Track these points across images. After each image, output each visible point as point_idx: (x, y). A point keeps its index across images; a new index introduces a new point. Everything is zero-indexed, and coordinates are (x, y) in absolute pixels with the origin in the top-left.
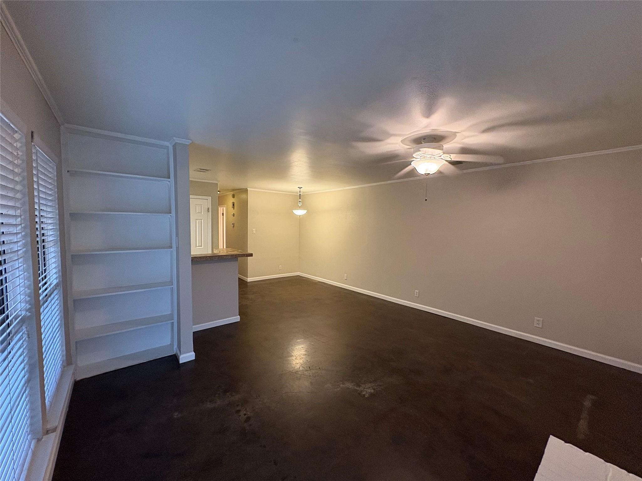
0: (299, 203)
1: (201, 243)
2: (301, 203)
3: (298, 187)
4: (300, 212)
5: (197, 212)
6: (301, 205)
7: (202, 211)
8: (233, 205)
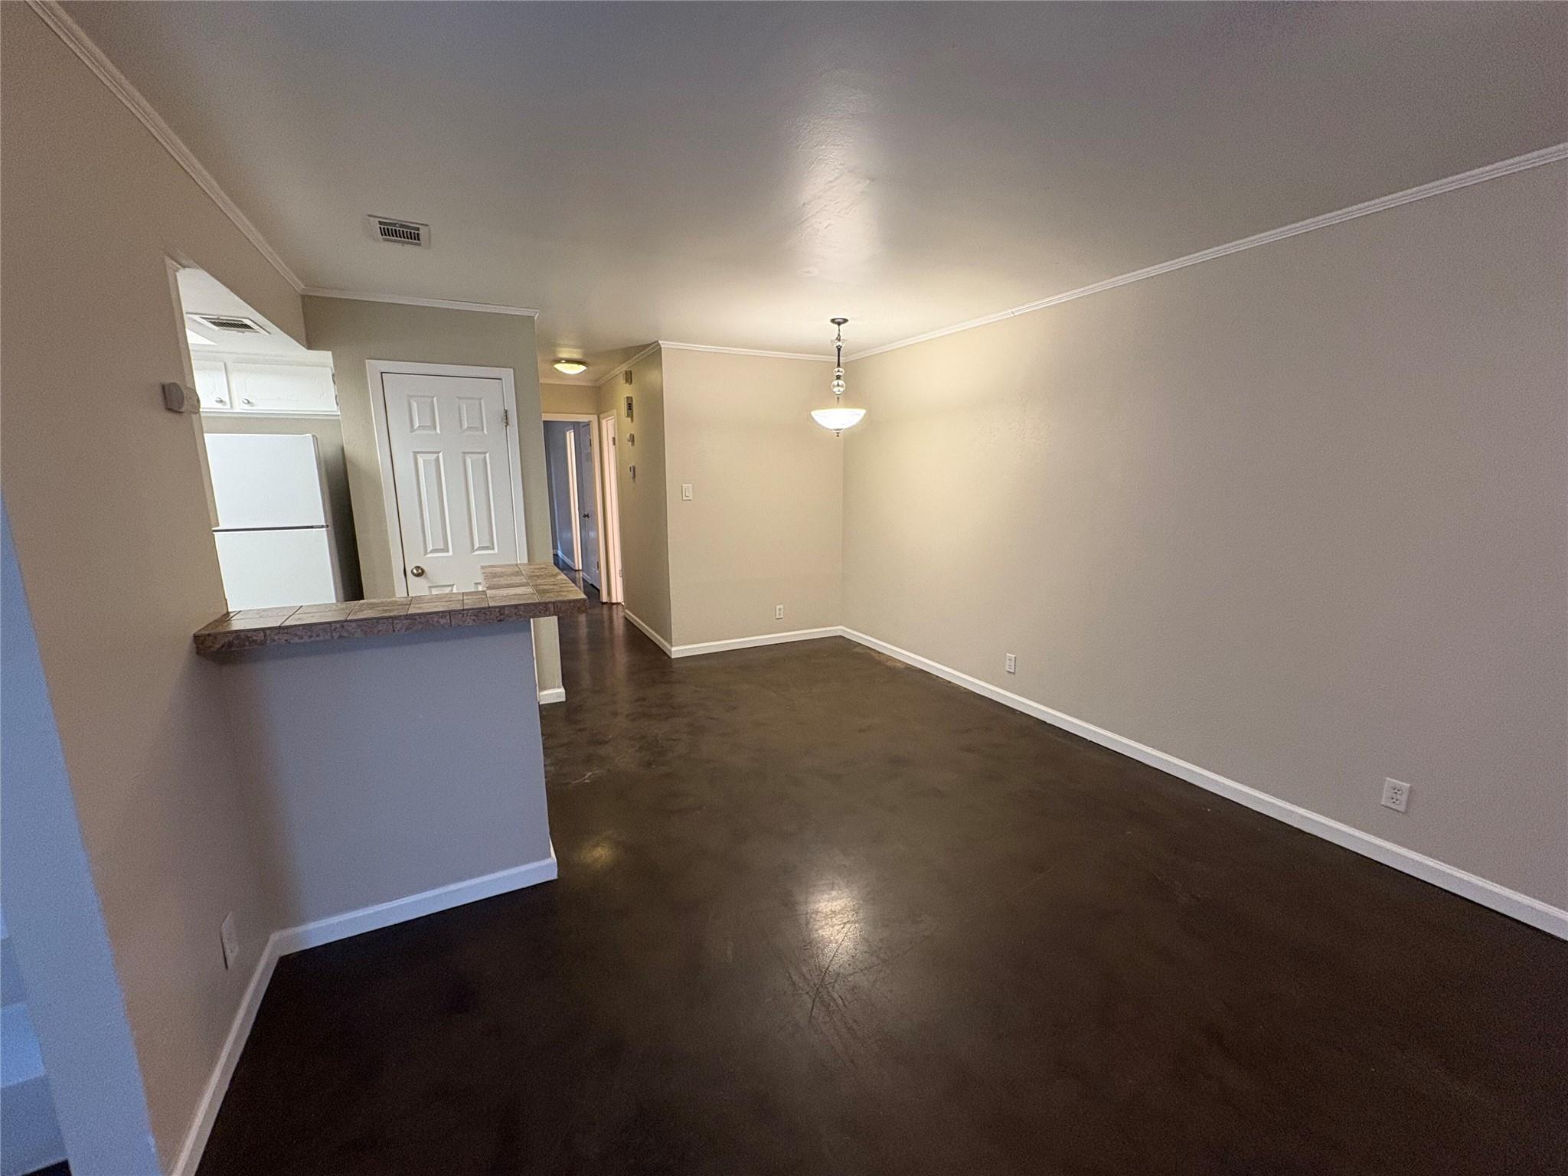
0: (835, 383)
1: (487, 537)
2: (841, 382)
3: (833, 321)
4: (837, 418)
5: (465, 426)
6: (842, 389)
7: (485, 422)
8: (630, 406)
